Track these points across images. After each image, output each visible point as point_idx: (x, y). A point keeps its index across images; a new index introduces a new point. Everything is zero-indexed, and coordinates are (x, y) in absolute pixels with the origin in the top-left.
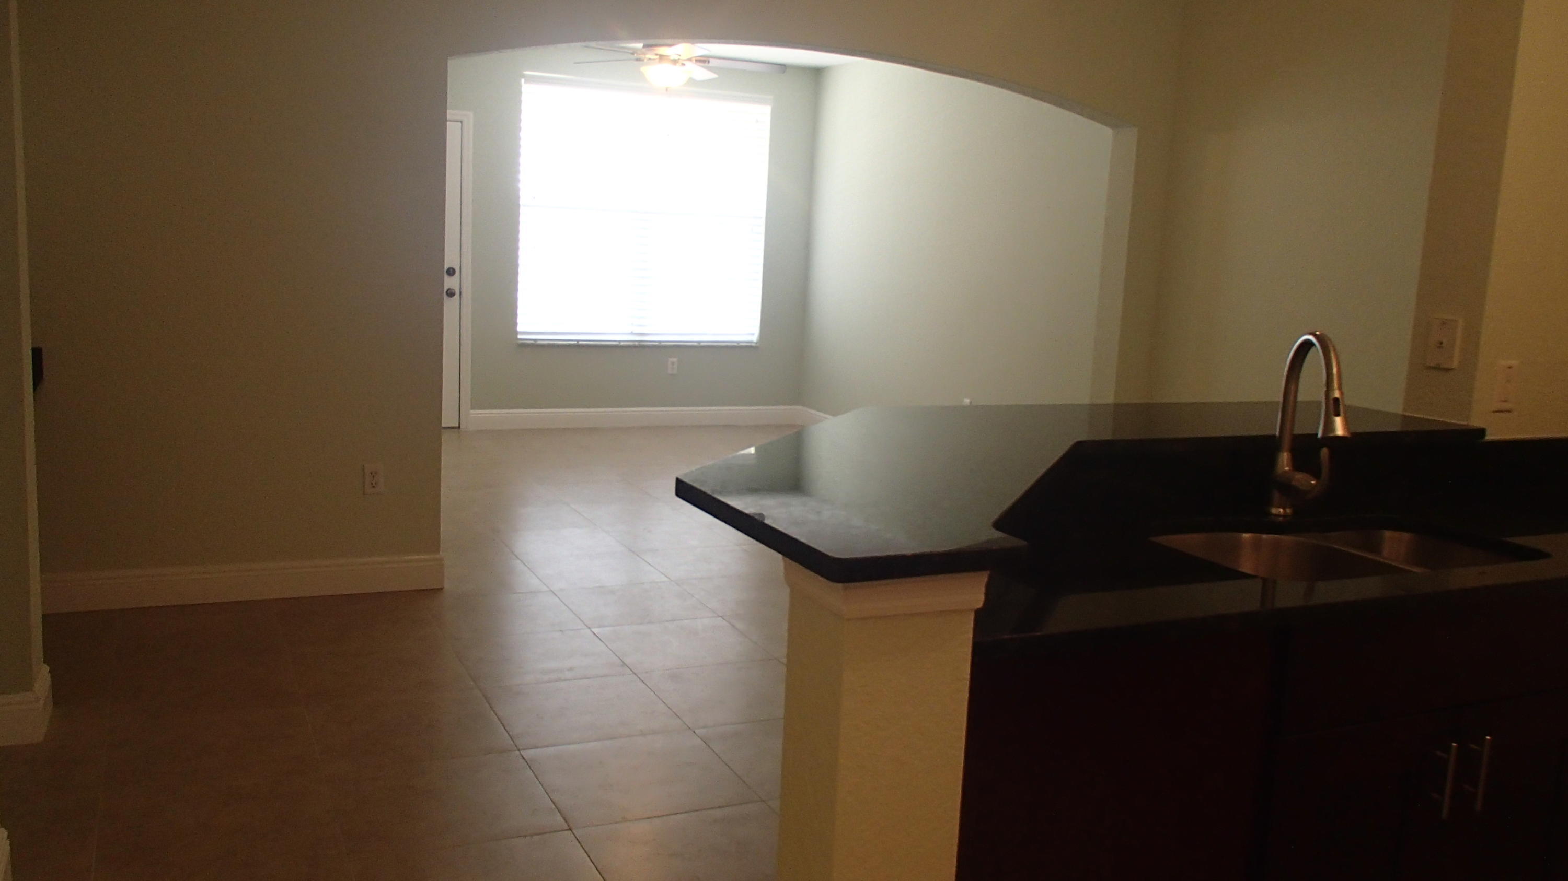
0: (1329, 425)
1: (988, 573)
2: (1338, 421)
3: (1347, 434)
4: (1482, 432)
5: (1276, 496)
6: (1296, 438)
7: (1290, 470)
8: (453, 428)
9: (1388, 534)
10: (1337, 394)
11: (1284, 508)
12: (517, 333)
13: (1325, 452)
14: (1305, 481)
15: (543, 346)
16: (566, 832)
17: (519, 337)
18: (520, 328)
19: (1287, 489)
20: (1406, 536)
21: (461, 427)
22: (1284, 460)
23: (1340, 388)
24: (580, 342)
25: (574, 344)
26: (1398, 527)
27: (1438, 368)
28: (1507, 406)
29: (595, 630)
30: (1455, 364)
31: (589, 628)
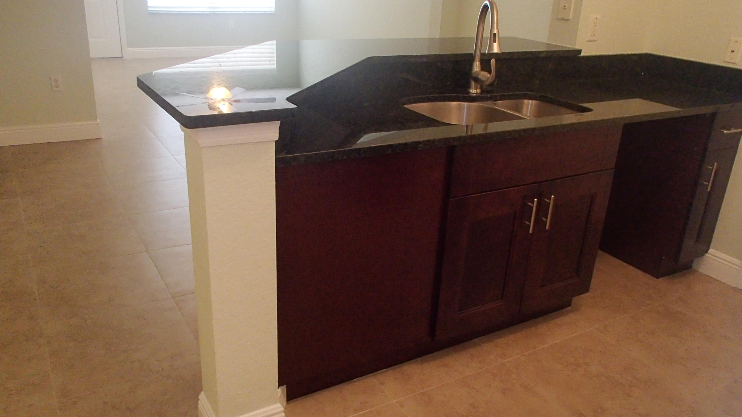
0: (491, 47)
1: (279, 122)
2: (495, 45)
3: (499, 52)
4: (580, 51)
5: (473, 83)
6: (482, 55)
7: (479, 71)
8: (119, 58)
9: (526, 101)
10: (495, 31)
11: (476, 90)
12: (147, 7)
13: (493, 61)
14: (485, 76)
15: (162, 14)
16: (145, 253)
17: (149, 9)
18: (149, 4)
19: (477, 80)
20: (534, 102)
21: (124, 56)
22: (477, 66)
23: (497, 28)
24: (182, 12)
25: (179, 13)
26: (530, 98)
27: (563, 19)
28: (594, 38)
29: (176, 157)
30: (571, 17)
31: (173, 156)
